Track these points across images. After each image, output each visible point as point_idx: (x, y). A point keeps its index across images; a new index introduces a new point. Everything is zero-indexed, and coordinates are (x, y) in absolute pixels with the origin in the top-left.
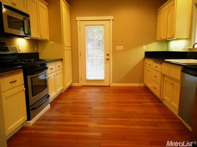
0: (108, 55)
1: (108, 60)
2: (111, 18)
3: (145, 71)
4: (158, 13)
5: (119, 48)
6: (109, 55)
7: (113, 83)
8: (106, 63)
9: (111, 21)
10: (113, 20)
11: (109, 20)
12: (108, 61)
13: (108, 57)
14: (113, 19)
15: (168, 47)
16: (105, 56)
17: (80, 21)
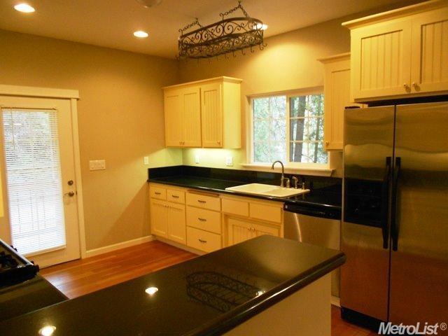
0: (70, 183)
1: (71, 195)
2: (74, 94)
3: (153, 208)
4: (166, 95)
5: (95, 164)
6: (73, 185)
7: (87, 249)
8: (66, 204)
9: (74, 101)
10: (78, 99)
11: (69, 99)
12: (71, 198)
13: (71, 189)
14: (78, 97)
15: (184, 158)
16: (63, 186)
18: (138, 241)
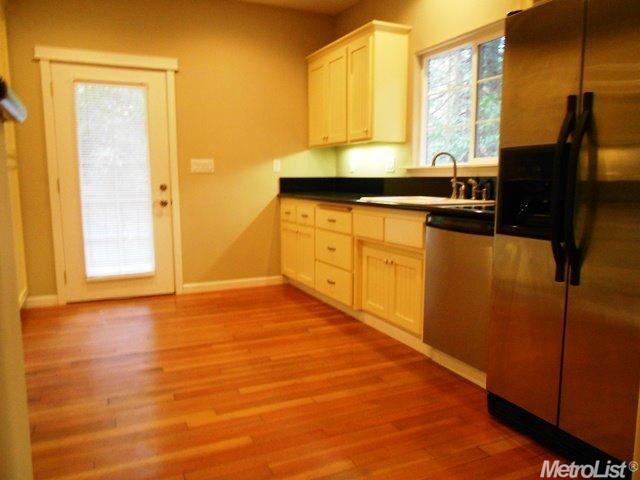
0: (163, 188)
1: (164, 204)
2: (171, 63)
4: (312, 67)
5: (199, 164)
6: (168, 190)
7: (186, 280)
8: (157, 216)
9: (171, 75)
10: (176, 72)
11: (165, 71)
12: (165, 210)
13: (164, 196)
14: (176, 67)
16: (153, 191)
17: (51, 61)
18: (262, 281)
